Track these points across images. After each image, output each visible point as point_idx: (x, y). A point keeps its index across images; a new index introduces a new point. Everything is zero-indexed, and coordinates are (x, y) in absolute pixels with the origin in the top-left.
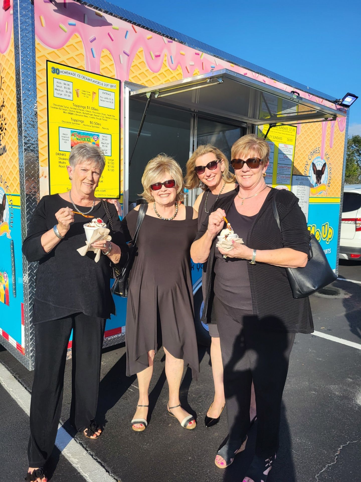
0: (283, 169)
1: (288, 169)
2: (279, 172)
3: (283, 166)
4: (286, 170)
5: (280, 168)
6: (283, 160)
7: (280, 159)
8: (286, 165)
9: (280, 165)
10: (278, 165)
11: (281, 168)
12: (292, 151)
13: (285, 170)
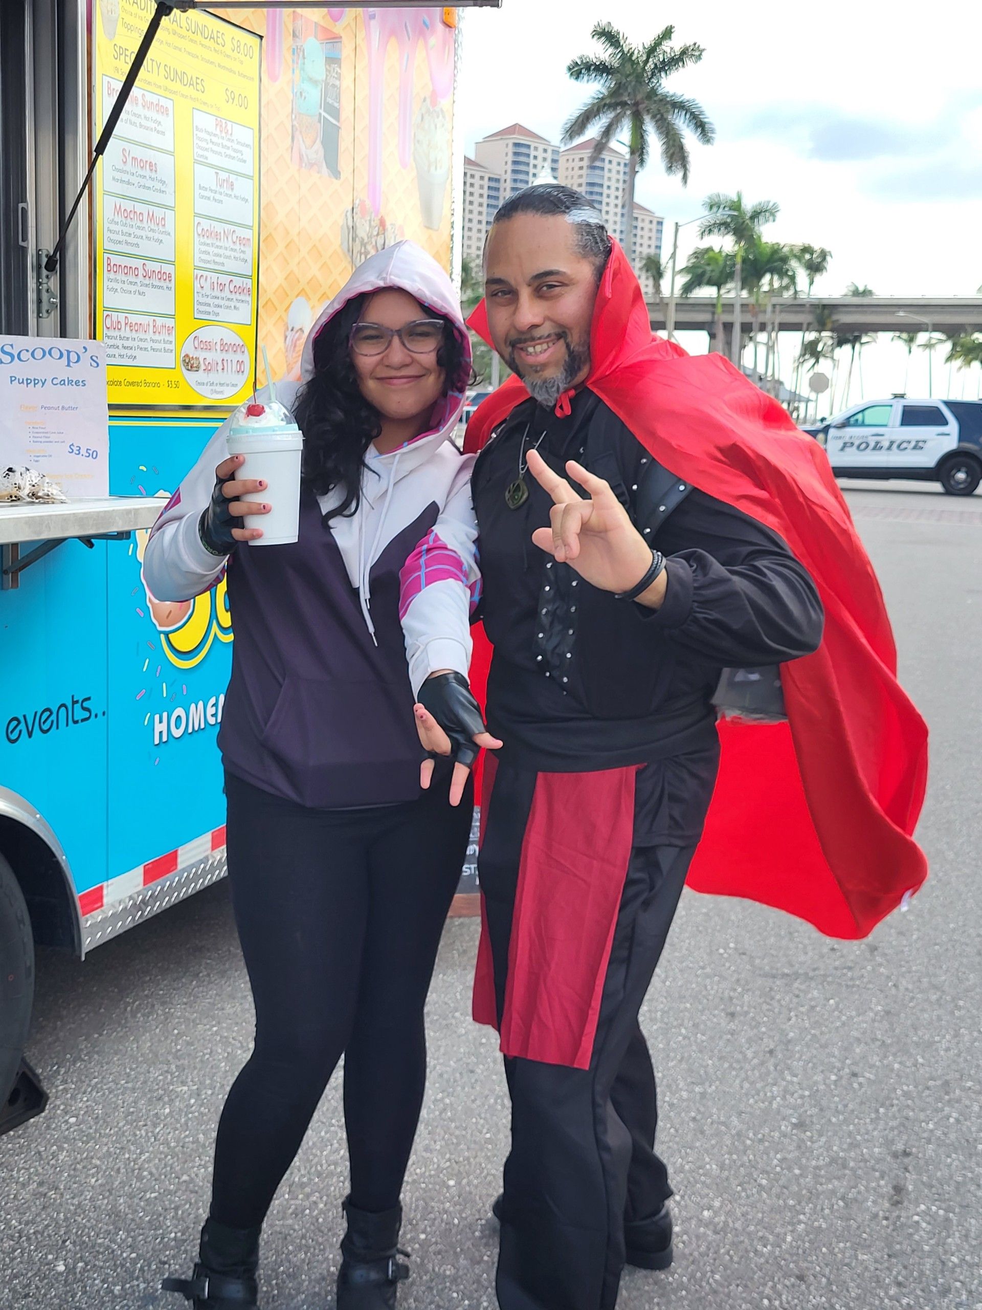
0: (218, 243)
1: (237, 247)
2: (204, 257)
3: (219, 227)
4: (233, 254)
5: (205, 240)
6: (217, 196)
7: (203, 193)
8: (233, 228)
9: (206, 224)
10: (197, 220)
11: (209, 241)
12: (249, 155)
13: (228, 253)
